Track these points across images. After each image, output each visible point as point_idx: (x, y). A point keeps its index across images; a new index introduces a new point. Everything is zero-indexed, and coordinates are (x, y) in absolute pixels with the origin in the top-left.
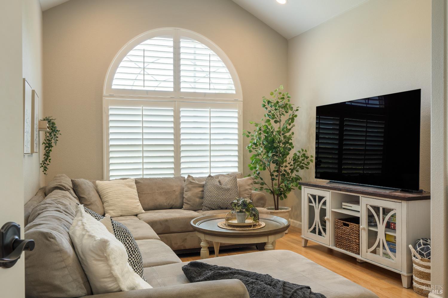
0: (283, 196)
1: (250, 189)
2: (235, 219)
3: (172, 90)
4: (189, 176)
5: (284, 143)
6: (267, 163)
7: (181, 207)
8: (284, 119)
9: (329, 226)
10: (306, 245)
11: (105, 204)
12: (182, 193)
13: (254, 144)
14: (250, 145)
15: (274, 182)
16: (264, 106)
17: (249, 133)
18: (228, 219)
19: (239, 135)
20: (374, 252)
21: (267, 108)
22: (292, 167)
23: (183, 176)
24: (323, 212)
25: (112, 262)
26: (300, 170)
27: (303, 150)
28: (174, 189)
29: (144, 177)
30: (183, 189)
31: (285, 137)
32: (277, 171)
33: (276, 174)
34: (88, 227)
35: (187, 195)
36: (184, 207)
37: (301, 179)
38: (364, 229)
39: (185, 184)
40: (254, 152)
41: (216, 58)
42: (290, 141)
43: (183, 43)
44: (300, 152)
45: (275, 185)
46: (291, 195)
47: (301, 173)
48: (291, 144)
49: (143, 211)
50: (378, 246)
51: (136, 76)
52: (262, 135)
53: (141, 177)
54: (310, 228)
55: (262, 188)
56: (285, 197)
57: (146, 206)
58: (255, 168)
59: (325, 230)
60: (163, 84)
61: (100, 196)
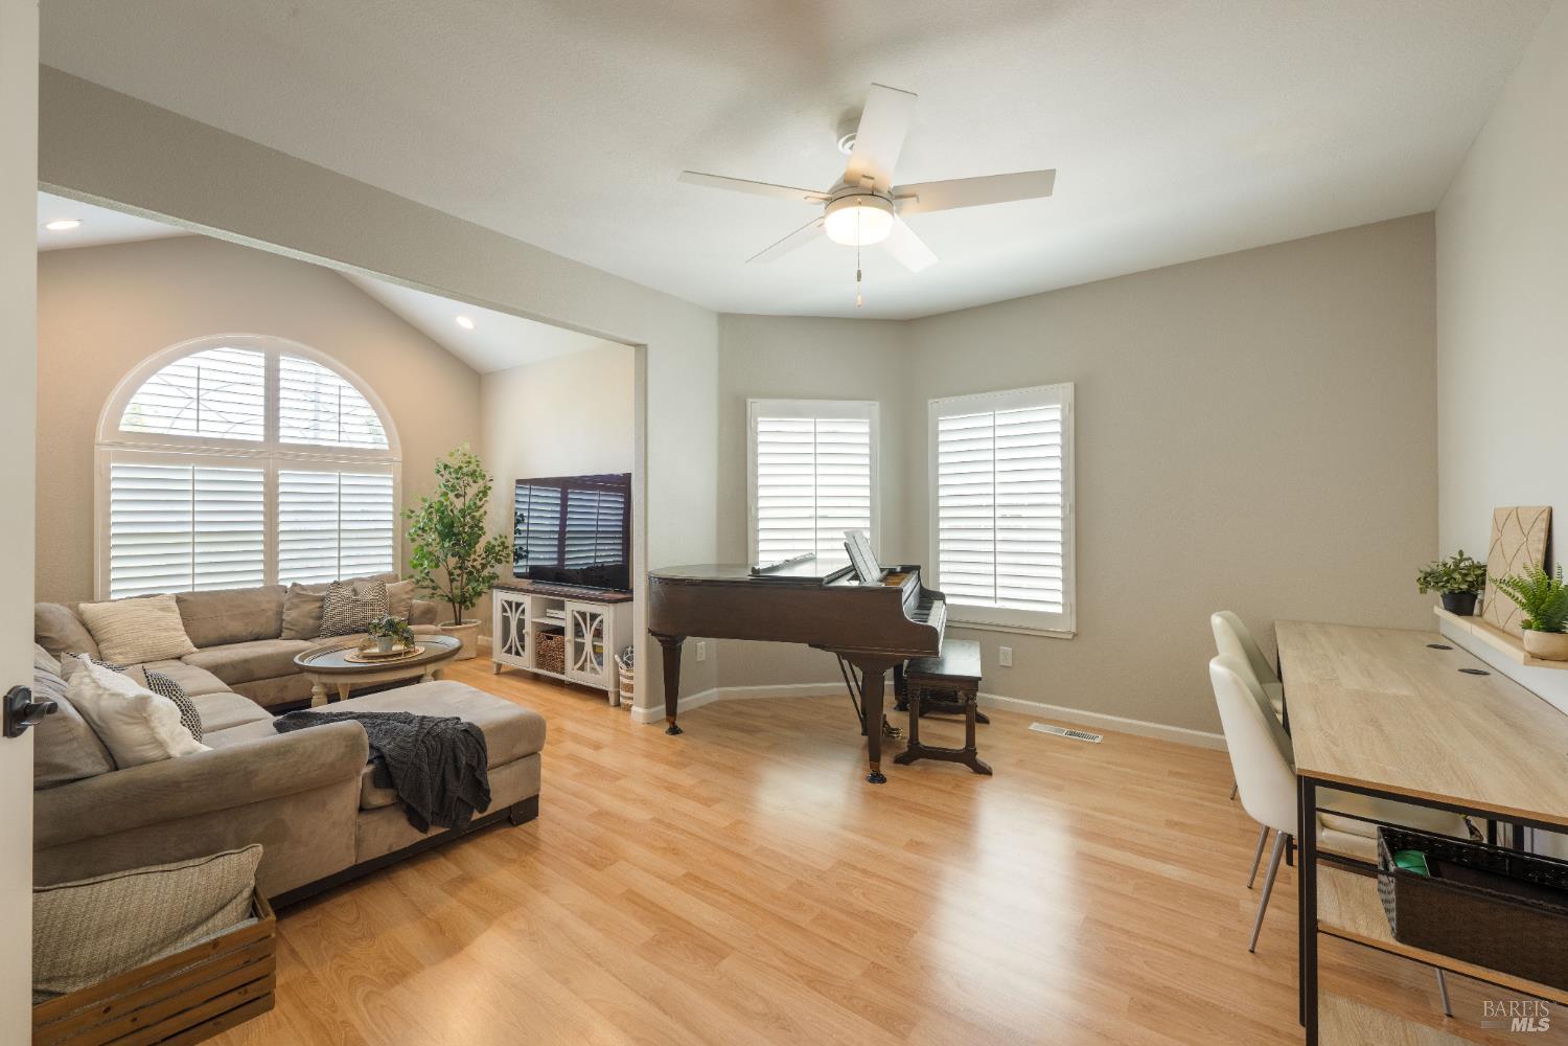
0: (468, 603)
1: (410, 599)
2: (376, 645)
3: (261, 439)
4: (294, 585)
5: (471, 527)
6: (442, 557)
7: (277, 636)
8: (472, 491)
9: (529, 641)
10: (500, 671)
11: (102, 646)
12: (280, 613)
13: (420, 528)
14: (412, 531)
15: (455, 584)
16: (438, 472)
17: (412, 512)
18: (362, 649)
19: (394, 513)
20: (582, 668)
21: (442, 476)
22: (484, 561)
23: (281, 583)
24: (521, 624)
25: (155, 723)
26: (497, 566)
27: (501, 537)
28: (263, 607)
29: (196, 590)
30: (282, 606)
31: (473, 518)
32: (460, 568)
33: (458, 571)
34: (104, 682)
35: (289, 616)
36: (283, 635)
37: (498, 577)
38: (570, 641)
39: (286, 598)
40: (420, 542)
41: (354, 393)
42: (481, 525)
43: (286, 364)
44: (496, 539)
45: (456, 588)
46: (481, 601)
47: (499, 569)
48: (481, 528)
49: (195, 649)
50: (585, 660)
51: (178, 411)
52: (434, 515)
53: (190, 590)
54: (504, 646)
55: (433, 594)
56: (473, 605)
57: (201, 641)
58: (422, 565)
59: (523, 647)
60: (240, 429)
61: (89, 631)
